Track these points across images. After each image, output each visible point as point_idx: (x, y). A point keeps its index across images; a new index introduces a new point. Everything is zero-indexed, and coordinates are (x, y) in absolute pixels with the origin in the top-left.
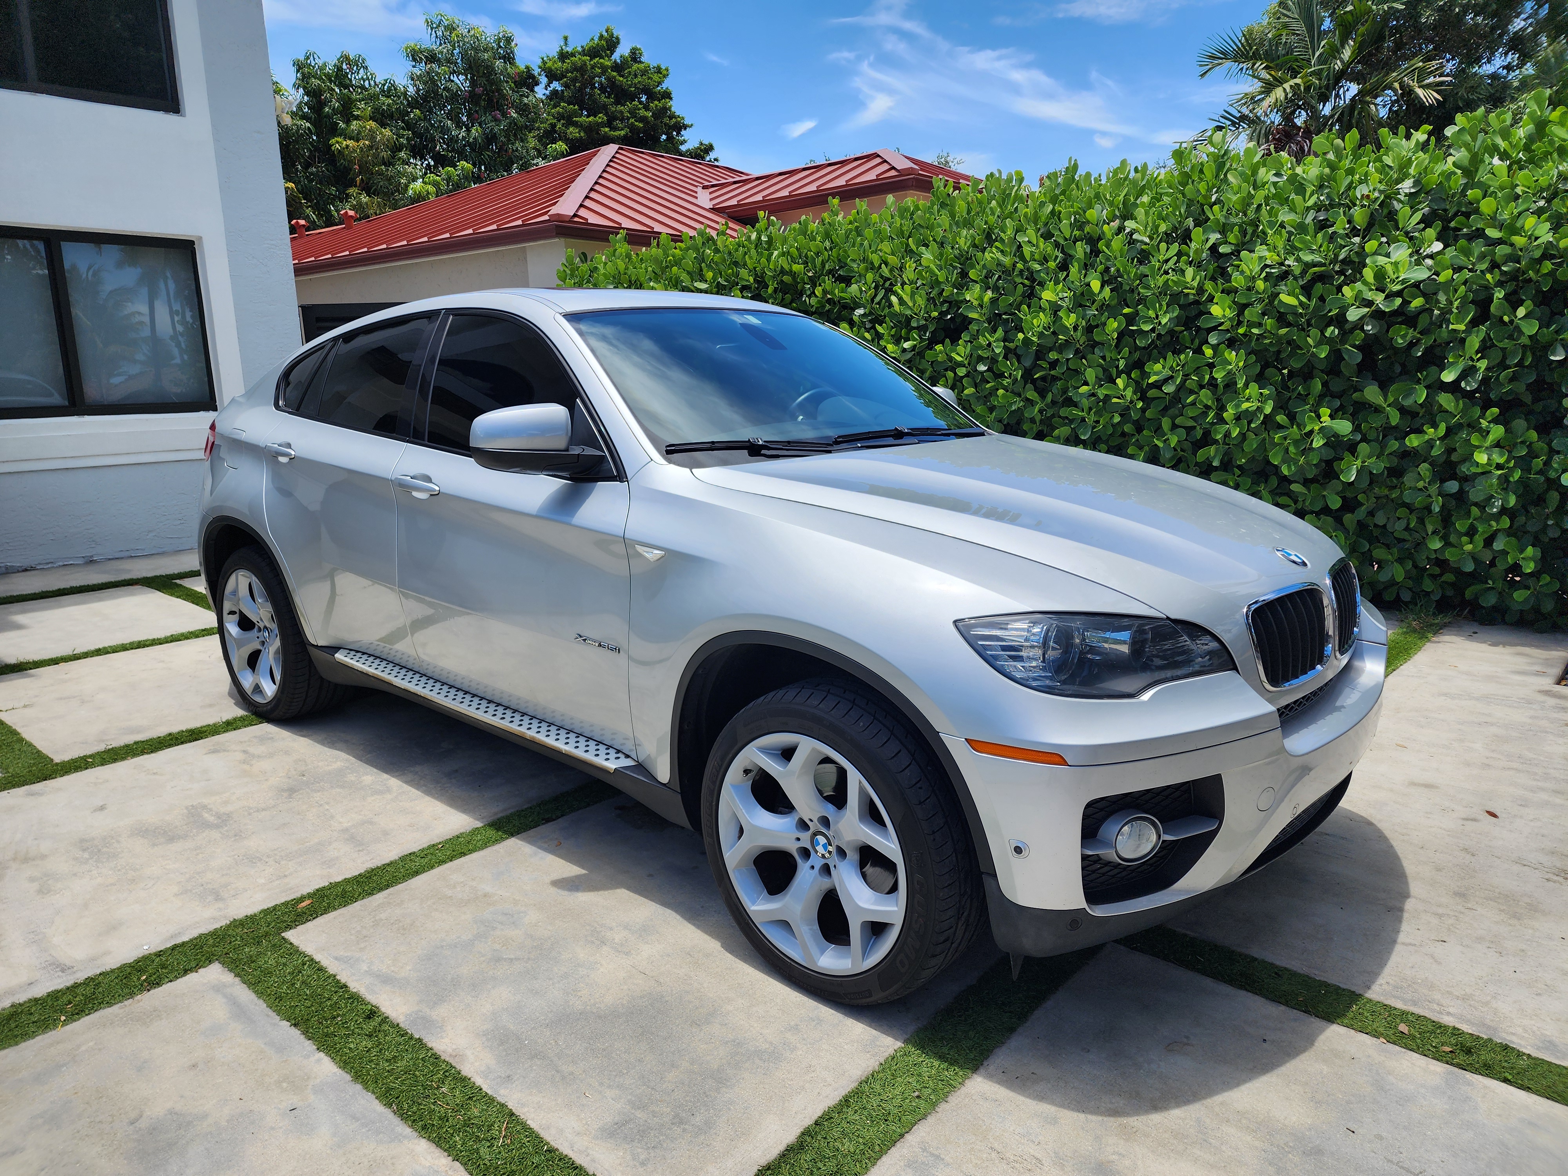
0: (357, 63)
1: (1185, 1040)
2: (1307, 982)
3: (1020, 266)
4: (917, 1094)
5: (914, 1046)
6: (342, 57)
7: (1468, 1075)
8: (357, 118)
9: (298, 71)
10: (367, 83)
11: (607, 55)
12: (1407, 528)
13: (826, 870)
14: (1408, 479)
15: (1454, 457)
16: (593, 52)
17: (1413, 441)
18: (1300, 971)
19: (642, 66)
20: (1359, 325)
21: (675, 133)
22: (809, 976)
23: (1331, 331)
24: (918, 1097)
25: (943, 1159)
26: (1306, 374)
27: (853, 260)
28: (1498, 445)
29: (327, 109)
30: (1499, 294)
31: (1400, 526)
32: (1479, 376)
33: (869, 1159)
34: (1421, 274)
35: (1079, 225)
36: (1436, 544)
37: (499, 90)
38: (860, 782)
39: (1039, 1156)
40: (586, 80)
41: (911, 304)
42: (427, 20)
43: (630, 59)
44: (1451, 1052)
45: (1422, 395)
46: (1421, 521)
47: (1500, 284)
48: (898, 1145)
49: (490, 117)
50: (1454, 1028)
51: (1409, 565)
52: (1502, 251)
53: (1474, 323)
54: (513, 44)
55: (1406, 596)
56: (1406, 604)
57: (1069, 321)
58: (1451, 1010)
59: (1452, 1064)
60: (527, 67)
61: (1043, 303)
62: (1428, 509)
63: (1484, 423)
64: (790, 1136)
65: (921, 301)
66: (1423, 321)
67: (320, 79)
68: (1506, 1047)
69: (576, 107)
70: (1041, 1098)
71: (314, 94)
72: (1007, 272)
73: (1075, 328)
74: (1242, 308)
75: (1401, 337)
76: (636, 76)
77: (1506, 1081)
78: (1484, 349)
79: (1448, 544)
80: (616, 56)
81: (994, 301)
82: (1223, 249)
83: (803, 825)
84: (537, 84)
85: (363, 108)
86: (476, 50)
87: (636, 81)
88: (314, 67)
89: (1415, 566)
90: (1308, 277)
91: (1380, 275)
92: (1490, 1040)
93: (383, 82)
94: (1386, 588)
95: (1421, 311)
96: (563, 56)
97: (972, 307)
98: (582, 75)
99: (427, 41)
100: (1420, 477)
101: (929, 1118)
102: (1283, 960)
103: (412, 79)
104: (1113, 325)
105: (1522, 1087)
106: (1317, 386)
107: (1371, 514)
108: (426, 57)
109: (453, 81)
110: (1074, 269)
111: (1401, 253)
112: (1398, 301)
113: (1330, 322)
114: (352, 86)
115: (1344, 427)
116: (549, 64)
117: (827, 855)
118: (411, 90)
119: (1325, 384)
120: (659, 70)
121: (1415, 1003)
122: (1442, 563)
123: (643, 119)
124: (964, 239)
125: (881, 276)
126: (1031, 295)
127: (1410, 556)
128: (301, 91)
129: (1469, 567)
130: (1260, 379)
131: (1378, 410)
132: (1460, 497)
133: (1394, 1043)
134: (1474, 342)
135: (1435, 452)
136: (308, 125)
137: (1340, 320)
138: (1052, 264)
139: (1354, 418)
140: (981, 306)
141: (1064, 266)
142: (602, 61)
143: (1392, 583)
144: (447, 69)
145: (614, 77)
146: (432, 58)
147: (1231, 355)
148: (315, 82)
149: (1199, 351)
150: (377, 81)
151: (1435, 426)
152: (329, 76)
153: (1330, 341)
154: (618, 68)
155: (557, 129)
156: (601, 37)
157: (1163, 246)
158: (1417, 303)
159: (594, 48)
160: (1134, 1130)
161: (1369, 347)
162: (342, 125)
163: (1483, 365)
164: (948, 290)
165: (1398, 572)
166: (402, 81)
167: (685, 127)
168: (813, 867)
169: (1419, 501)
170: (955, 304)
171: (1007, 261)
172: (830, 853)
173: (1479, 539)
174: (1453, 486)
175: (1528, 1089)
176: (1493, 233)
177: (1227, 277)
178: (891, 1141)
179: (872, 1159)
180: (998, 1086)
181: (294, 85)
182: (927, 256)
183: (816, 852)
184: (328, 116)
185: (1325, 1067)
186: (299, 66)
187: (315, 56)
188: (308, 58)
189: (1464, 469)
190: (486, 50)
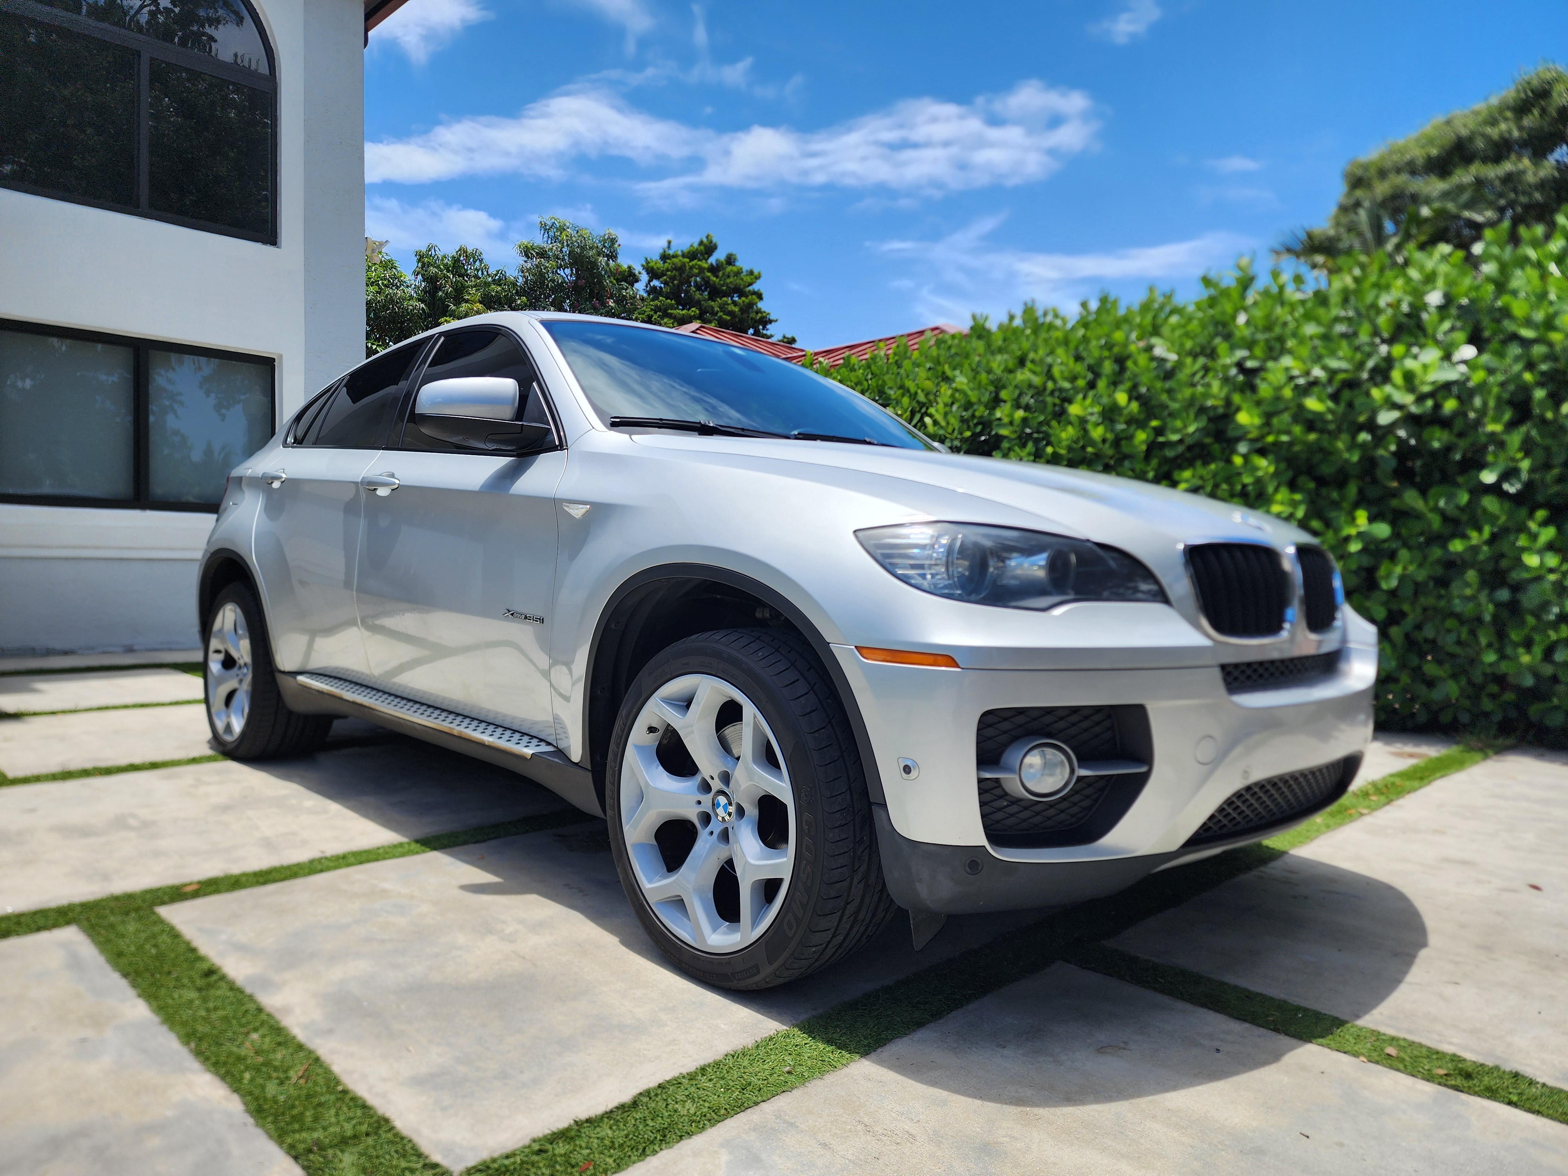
0: (474, 256)
1: (1122, 1045)
2: (1282, 1006)
3: (1050, 385)
4: (788, 1068)
5: (800, 1030)
6: (460, 250)
7: (1464, 1097)
8: (467, 301)
9: (419, 261)
10: (480, 273)
11: (704, 259)
12: (1459, 643)
13: (725, 836)
14: (1456, 588)
15: (1504, 564)
16: (692, 255)
17: (1457, 546)
18: (1275, 996)
19: (735, 269)
20: (1391, 427)
21: (761, 327)
22: (698, 958)
23: (1364, 437)
24: (789, 1073)
25: (797, 1127)
26: (1341, 480)
27: (891, 388)
28: (1550, 547)
29: (440, 293)
30: (1539, 394)
31: (1451, 639)
32: (1524, 476)
33: (709, 1120)
34: (1451, 374)
35: (1109, 346)
36: (1490, 657)
37: (600, 283)
38: (755, 717)
39: (914, 1132)
40: (684, 278)
41: (943, 423)
42: (541, 222)
43: (724, 263)
44: (1446, 1075)
45: (1464, 498)
46: (1473, 633)
47: (1540, 384)
48: (749, 1111)
49: (589, 306)
50: (1454, 1055)
51: (1463, 681)
52: (1538, 350)
53: (1512, 425)
54: (616, 246)
55: (1465, 718)
56: (1464, 726)
57: (1097, 433)
58: (1454, 1040)
59: (1445, 1085)
60: (629, 267)
61: (1072, 419)
62: (1479, 620)
63: (1533, 526)
64: (626, 1097)
65: (954, 422)
66: (1458, 424)
67: (438, 267)
68: (1516, 1075)
69: (673, 302)
70: (934, 1083)
71: (432, 281)
72: (1039, 392)
73: (1104, 441)
74: (1268, 417)
75: (1437, 440)
76: (729, 277)
77: (1510, 1103)
78: (1527, 448)
79: (1503, 657)
80: (712, 260)
81: (1025, 421)
82: (1250, 364)
83: (706, 787)
84: (637, 281)
85: (474, 294)
86: (583, 248)
87: (728, 281)
88: (433, 258)
89: (1470, 682)
90: (1336, 384)
91: (1409, 377)
92: (1497, 1068)
93: (495, 273)
94: (1442, 709)
95: (1456, 414)
96: (664, 257)
97: (1003, 426)
98: (681, 275)
99: (539, 240)
100: (1468, 585)
101: (795, 1092)
102: (1256, 986)
103: (523, 272)
104: (1141, 437)
105: (1530, 1111)
106: (1352, 490)
107: (1419, 627)
108: (537, 253)
109: (559, 274)
110: (1102, 384)
111: (1431, 355)
112: (1430, 403)
113: (1361, 428)
114: (467, 275)
115: (1382, 530)
116: (652, 264)
117: (727, 818)
118: (521, 281)
119: (1361, 491)
120: (751, 273)
121: (1410, 1032)
122: (1501, 680)
123: (731, 313)
124: (998, 363)
125: (918, 402)
126: (1060, 414)
127: (1465, 672)
128: (420, 277)
129: (1529, 681)
130: (1293, 486)
131: (1418, 516)
132: (1513, 608)
133: (1377, 1063)
134: (1515, 439)
135: (1481, 557)
136: (422, 305)
137: (1371, 426)
138: (1081, 383)
139: (1393, 523)
140: (1011, 423)
141: (1092, 385)
142: (699, 263)
143: (1446, 704)
144: (554, 263)
145: (708, 277)
146: (542, 254)
147: (1262, 463)
148: (432, 270)
149: (1229, 461)
150: (490, 272)
151: (1480, 530)
152: (446, 266)
153: (1363, 446)
154: (714, 269)
155: (653, 319)
156: (701, 243)
157: (1189, 360)
158: (1450, 405)
159: (693, 252)
160: (1037, 1117)
161: (1404, 453)
162: (452, 307)
163: (1525, 465)
164: (981, 411)
165: (1451, 689)
166: (512, 273)
167: (771, 322)
168: (712, 833)
169: (1468, 609)
170: (986, 424)
171: (1037, 380)
172: (730, 814)
173: (1538, 650)
174: (1504, 595)
175: (1538, 1113)
176: (1527, 333)
177: (1253, 388)
178: (739, 1107)
179: (712, 1121)
180: (886, 1070)
181: (414, 272)
182: (961, 380)
183: (717, 815)
184: (440, 299)
185: (1286, 1078)
186: (420, 257)
187: (436, 249)
188: (430, 250)
189: (1516, 576)
190: (591, 248)
